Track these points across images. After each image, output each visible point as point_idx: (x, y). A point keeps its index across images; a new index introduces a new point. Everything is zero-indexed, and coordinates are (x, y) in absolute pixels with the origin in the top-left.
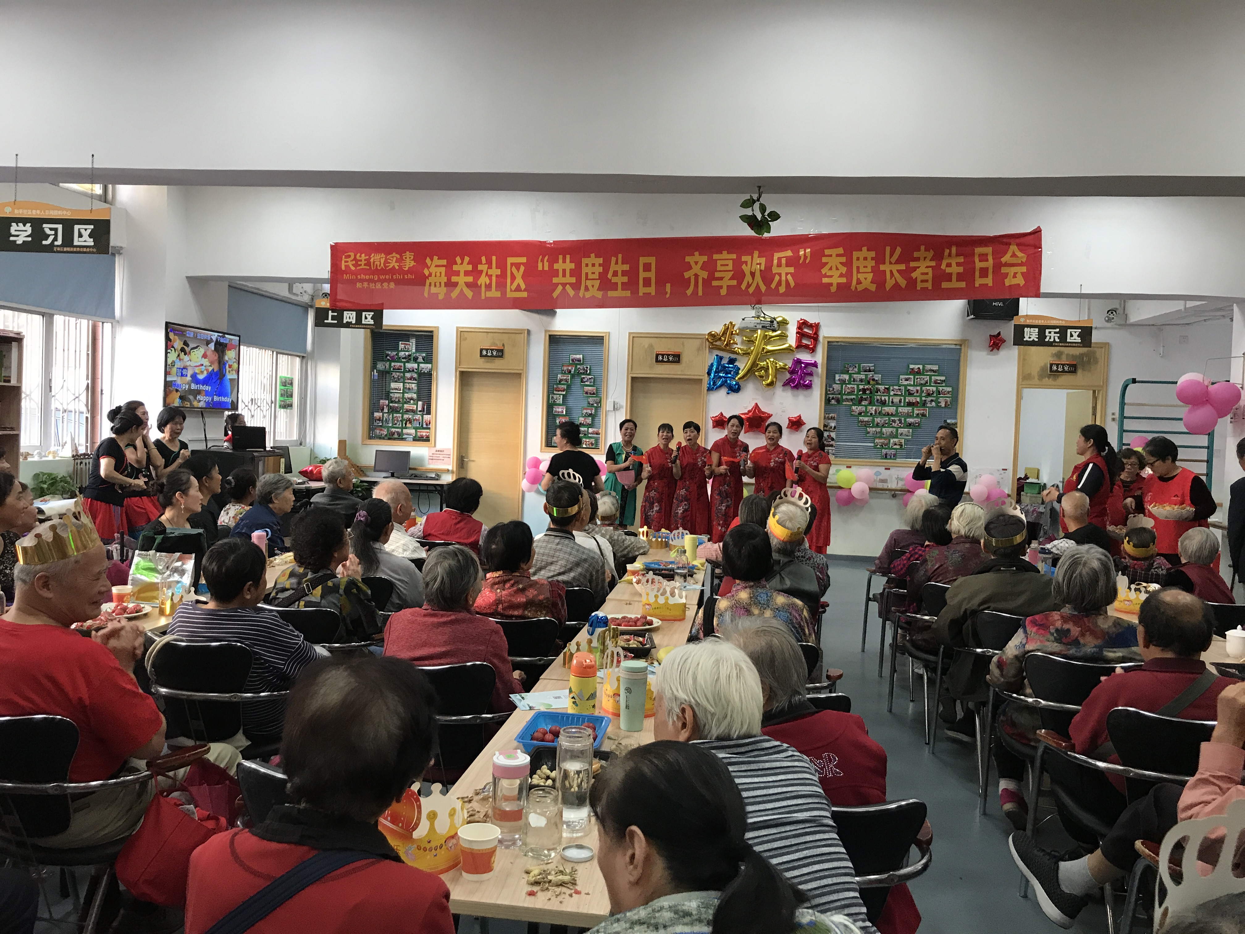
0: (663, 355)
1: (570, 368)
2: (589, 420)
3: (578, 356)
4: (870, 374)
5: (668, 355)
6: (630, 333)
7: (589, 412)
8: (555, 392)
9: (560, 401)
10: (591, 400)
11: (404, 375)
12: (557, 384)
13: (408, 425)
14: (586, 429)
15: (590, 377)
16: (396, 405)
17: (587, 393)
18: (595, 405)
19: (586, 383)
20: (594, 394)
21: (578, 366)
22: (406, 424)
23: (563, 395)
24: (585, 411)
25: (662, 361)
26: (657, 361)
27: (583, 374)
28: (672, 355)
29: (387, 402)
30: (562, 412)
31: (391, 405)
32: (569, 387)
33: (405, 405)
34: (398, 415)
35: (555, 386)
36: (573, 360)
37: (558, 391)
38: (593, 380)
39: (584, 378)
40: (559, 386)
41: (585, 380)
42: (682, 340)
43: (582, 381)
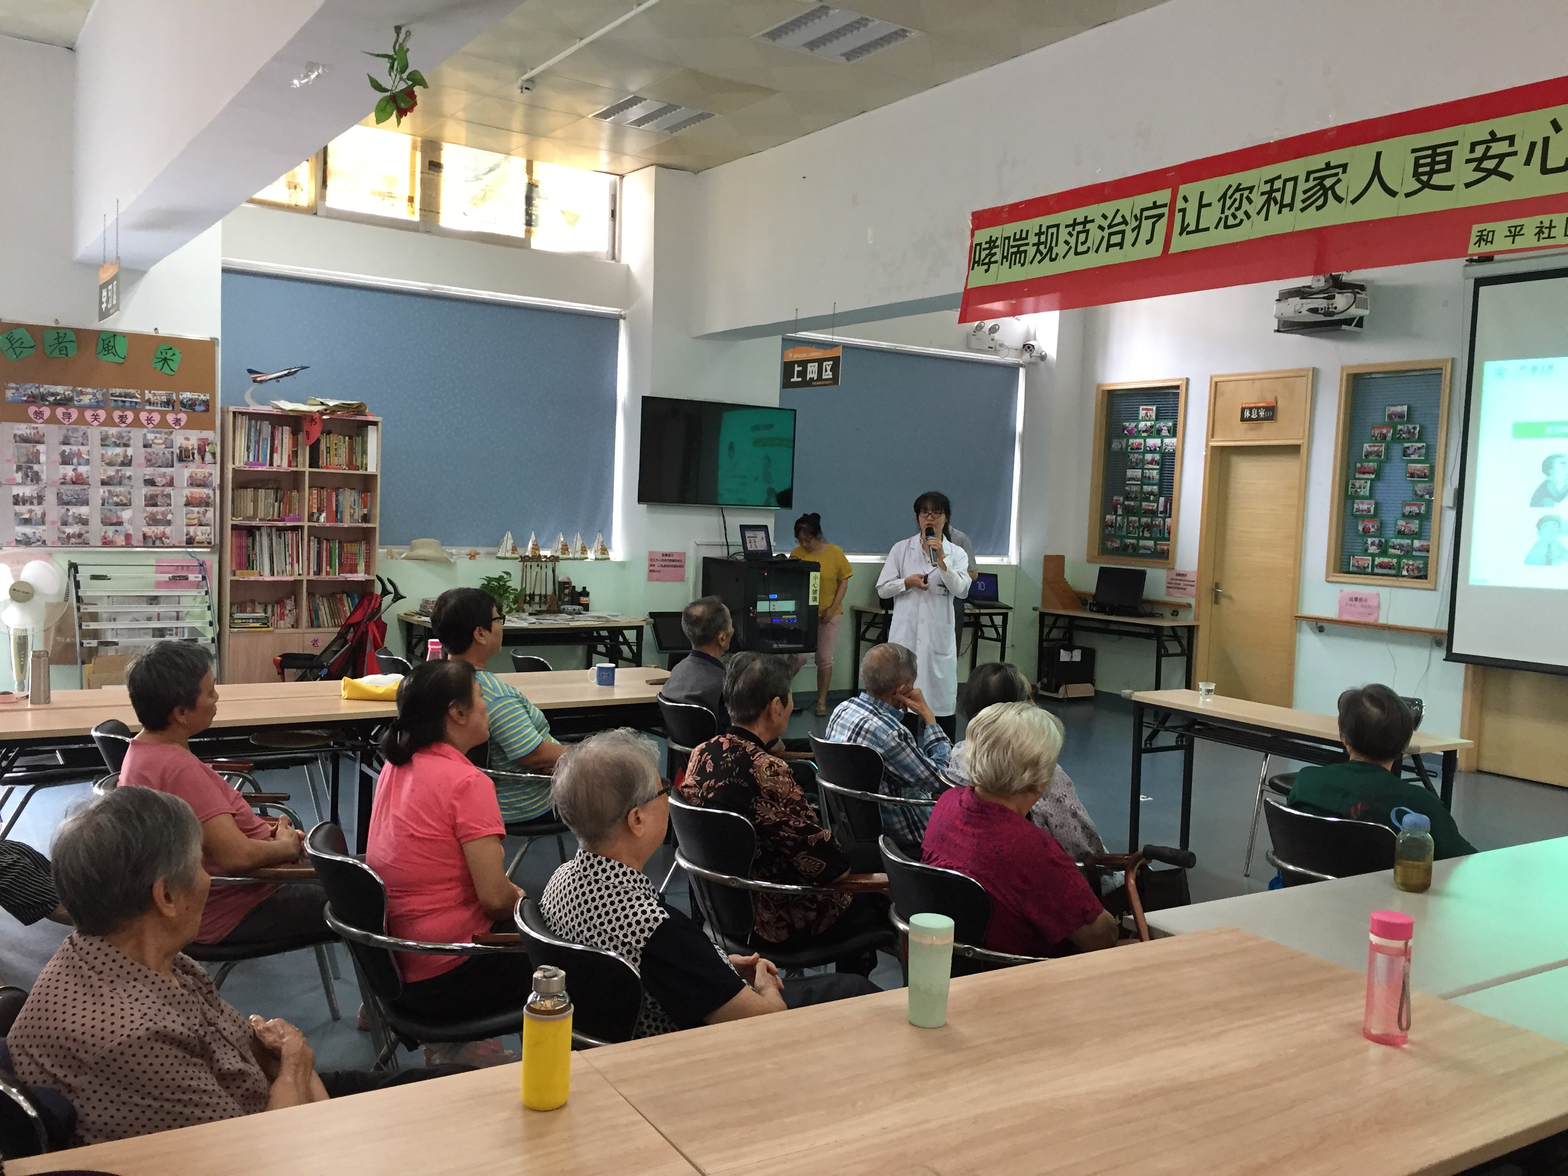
1: (1385, 431)
2: (1414, 525)
3: (1399, 409)
7: (1415, 509)
8: (1358, 476)
9: (1366, 492)
10: (1420, 487)
11: (1144, 456)
12: (1361, 461)
13: (1147, 534)
14: (1409, 541)
15: (1420, 445)
16: (1132, 503)
17: (1412, 475)
18: (1427, 497)
19: (1413, 457)
20: (1425, 476)
21: (1400, 427)
22: (1143, 532)
23: (1372, 480)
24: (1408, 509)
27: (1408, 440)
29: (1121, 499)
30: (1369, 510)
31: (1126, 503)
32: (1381, 465)
33: (1144, 504)
34: (1134, 518)
35: (1359, 465)
36: (1390, 416)
37: (1364, 473)
38: (1423, 451)
39: (1408, 448)
40: (1365, 464)
41: (1409, 452)
43: (1404, 453)
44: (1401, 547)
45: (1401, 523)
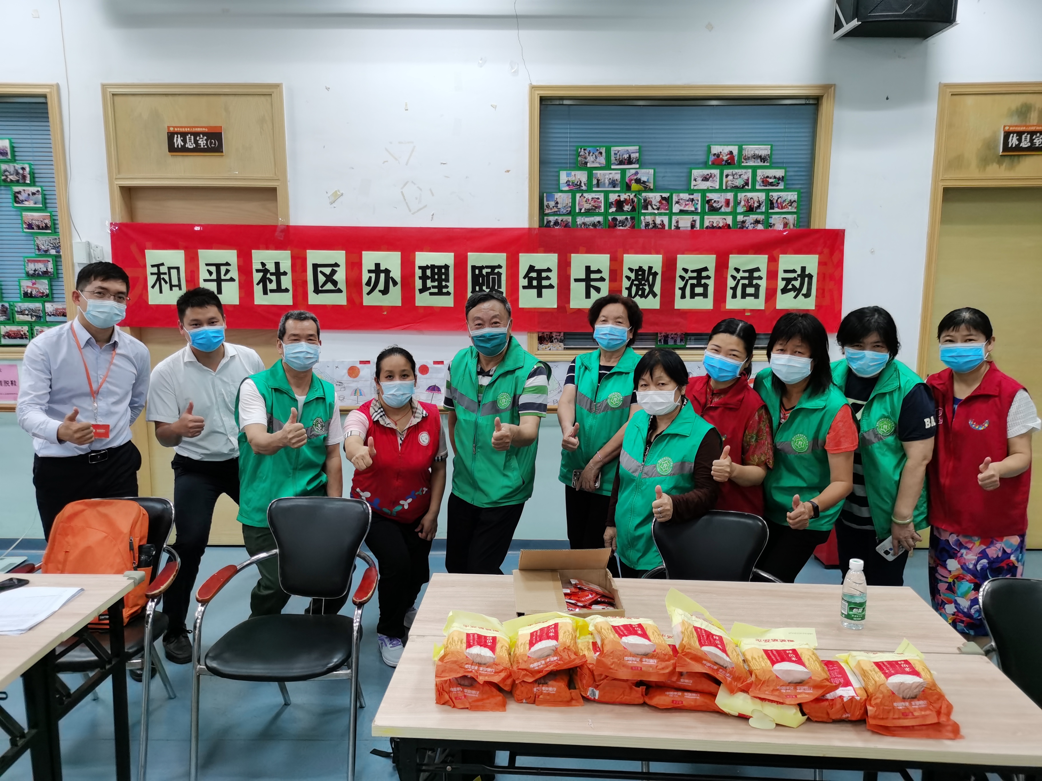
0: (184, 135)
2: (43, 286)
4: (631, 170)
5: (196, 134)
6: (104, 87)
7: (41, 267)
10: (43, 241)
14: (39, 305)
15: (34, 189)
17: (30, 226)
18: (53, 252)
19: (27, 204)
20: (46, 227)
21: (4, 167)
24: (31, 267)
25: (184, 149)
26: (172, 148)
27: (17, 183)
28: (204, 134)
38: (40, 197)
39: (19, 193)
41: (22, 197)
42: (223, 99)
43: (16, 199)
44: (32, 312)
45: (26, 284)
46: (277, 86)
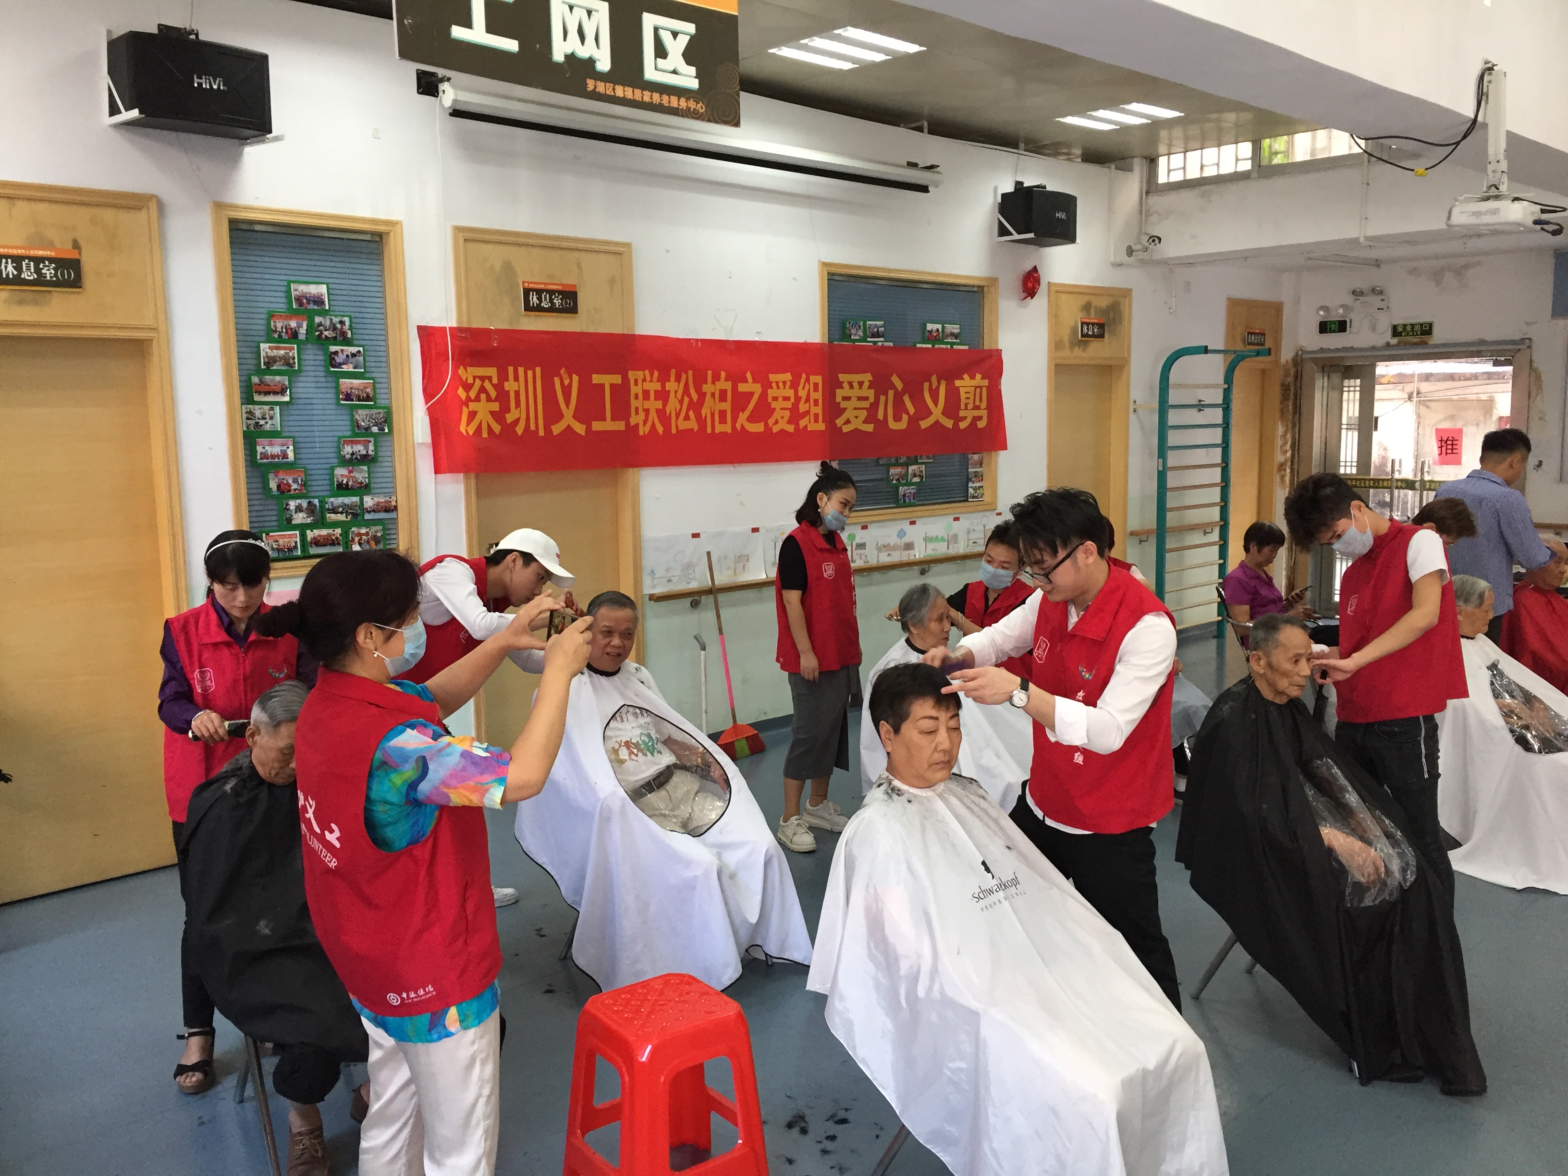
0: (539, 292)
1: (293, 324)
2: (361, 474)
3: (312, 290)
5: (551, 292)
6: (455, 230)
7: (360, 449)
8: (257, 398)
9: (275, 424)
10: (361, 416)
12: (263, 373)
14: (356, 499)
15: (354, 350)
17: (348, 397)
18: (375, 429)
19: (345, 368)
20: (368, 399)
21: (318, 320)
23: (281, 405)
24: (348, 450)
25: (541, 309)
26: (529, 307)
27: (334, 341)
28: (560, 292)
30: (285, 456)
32: (296, 379)
35: (258, 380)
37: (267, 393)
38: (361, 359)
39: (336, 353)
40: (268, 378)
41: (339, 359)
42: (576, 254)
43: (332, 362)
44: (346, 509)
45: (341, 472)
46: (628, 245)
